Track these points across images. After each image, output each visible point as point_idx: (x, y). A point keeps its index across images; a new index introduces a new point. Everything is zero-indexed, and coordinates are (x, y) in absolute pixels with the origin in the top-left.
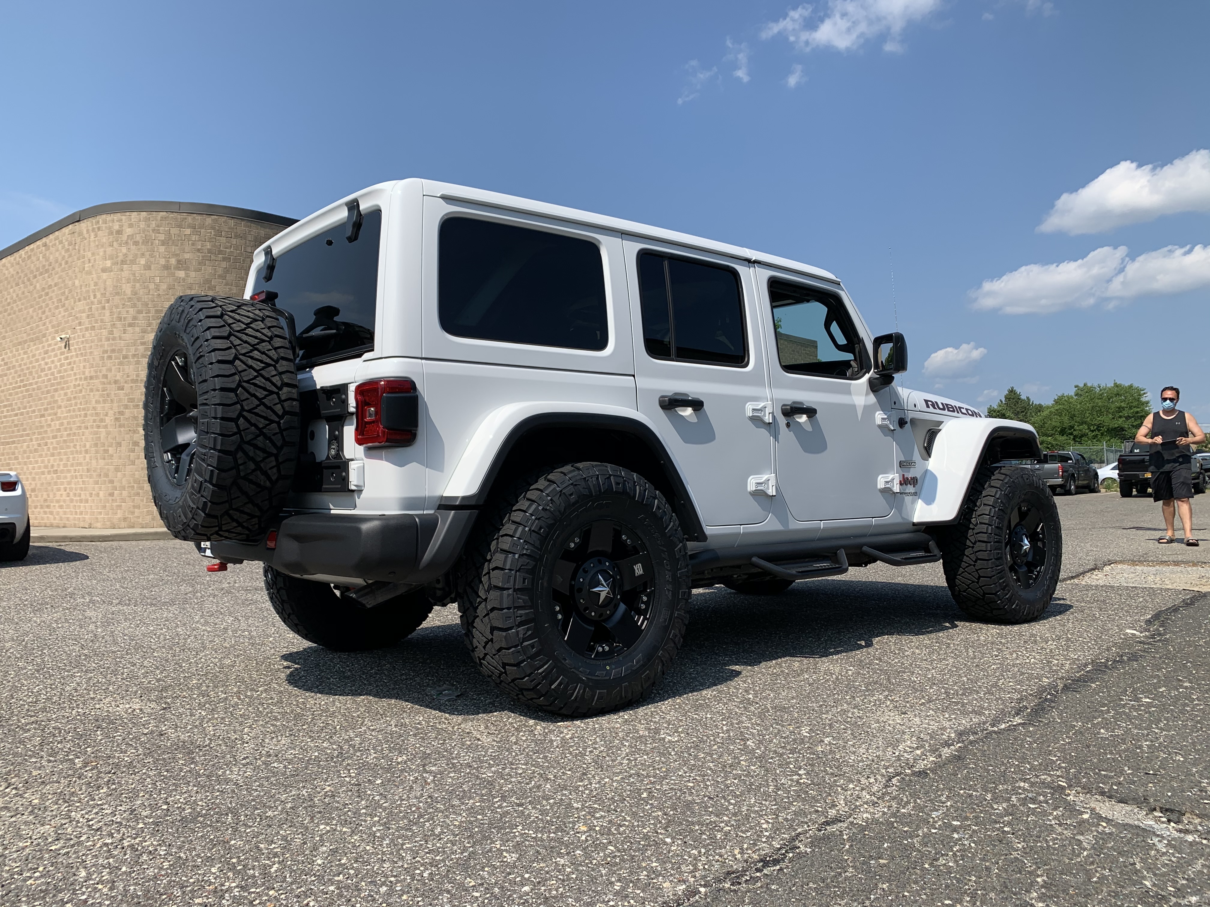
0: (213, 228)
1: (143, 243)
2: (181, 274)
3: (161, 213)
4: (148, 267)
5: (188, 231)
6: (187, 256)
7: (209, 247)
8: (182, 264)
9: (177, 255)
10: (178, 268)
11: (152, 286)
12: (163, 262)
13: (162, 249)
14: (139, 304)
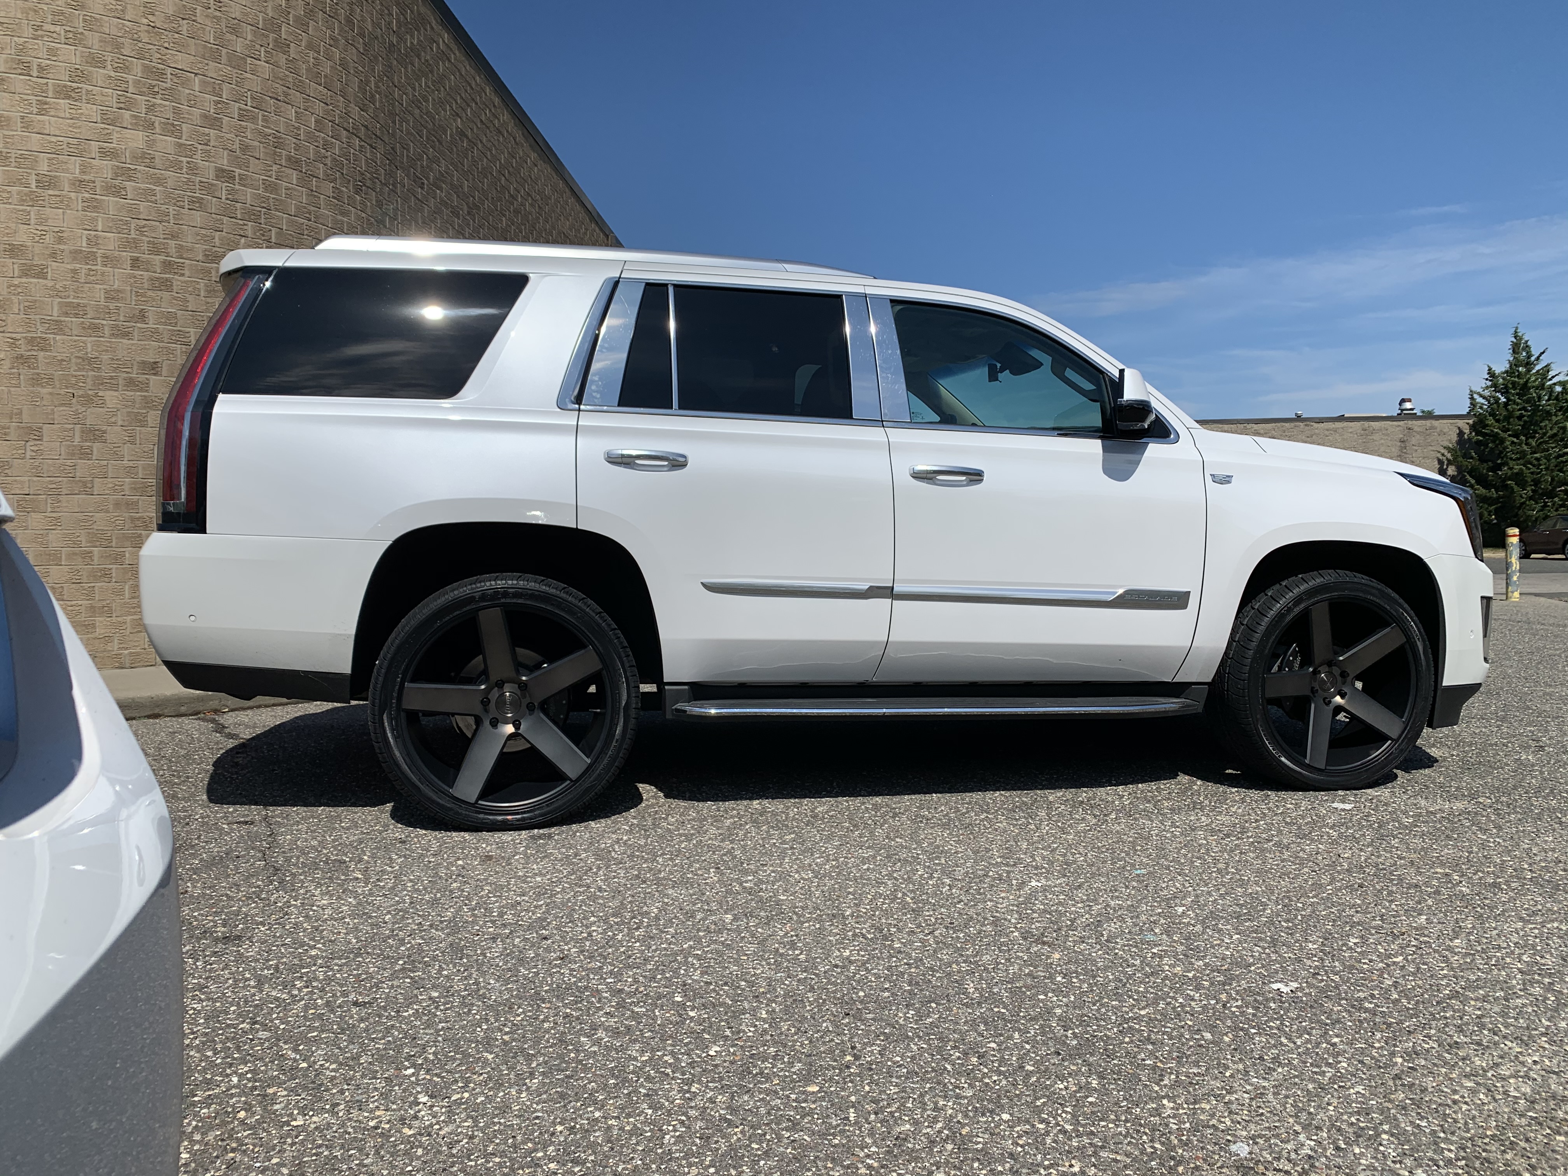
14: (93, 39)
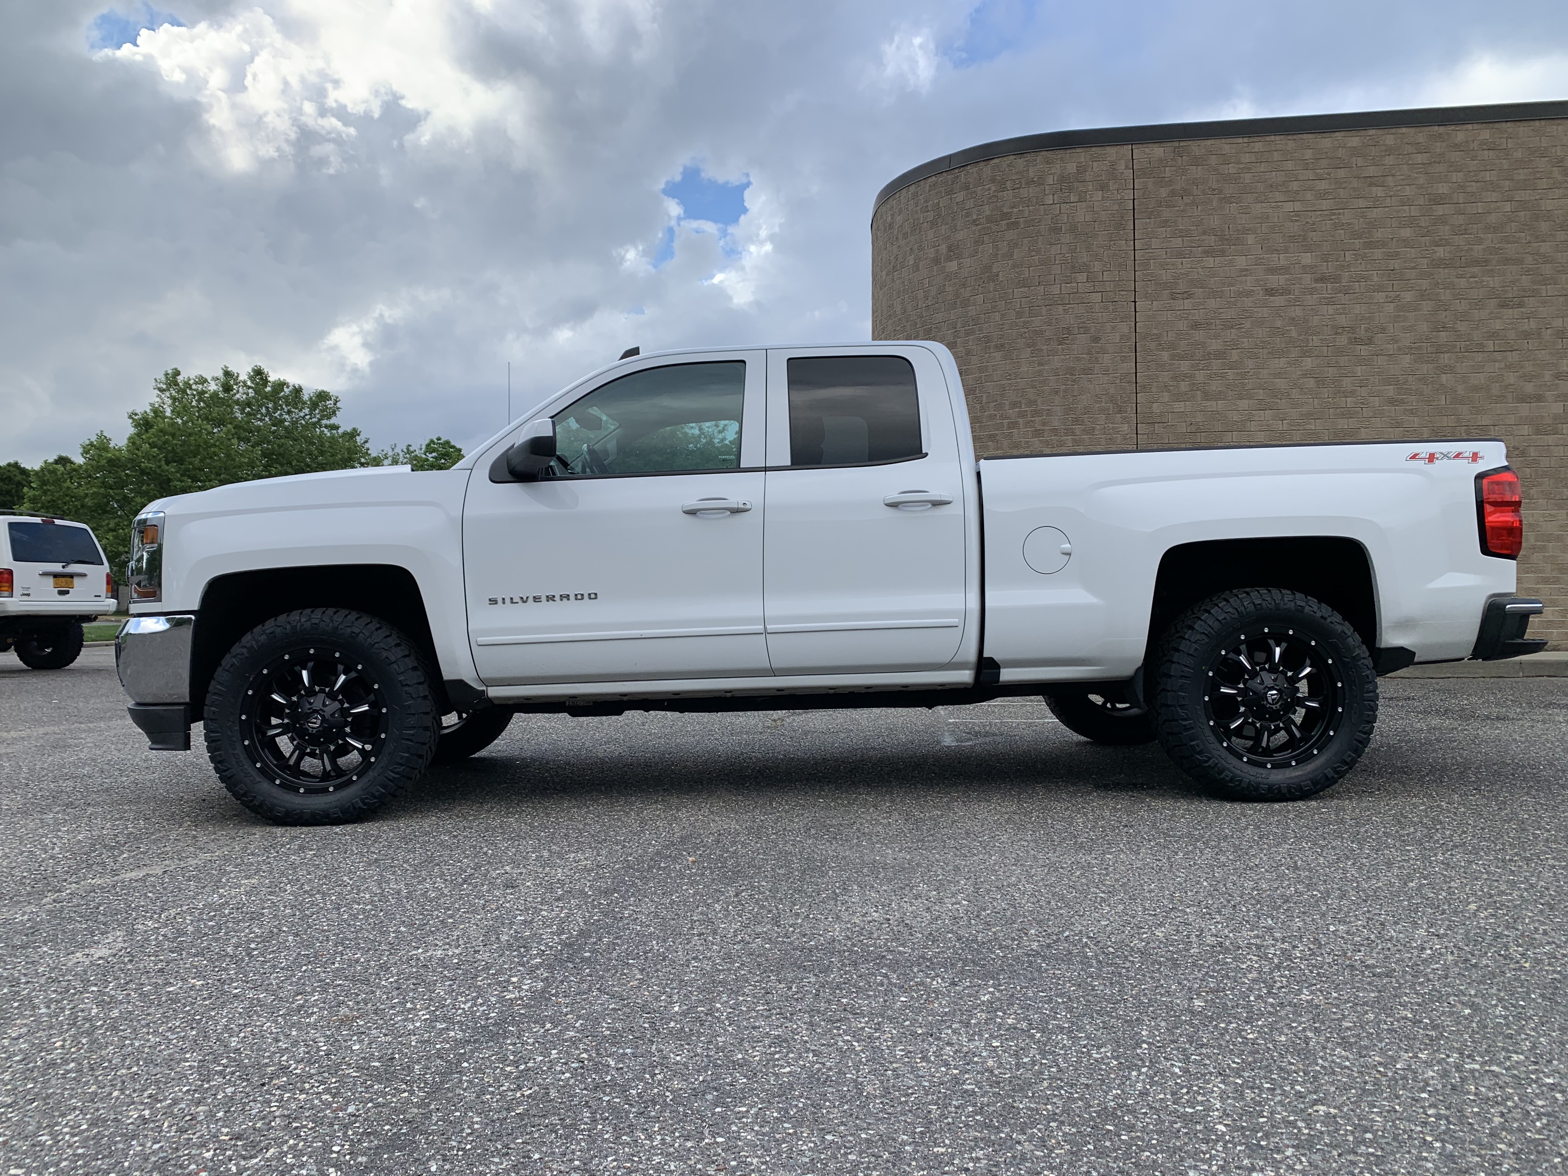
0: (993, 180)
1: (912, 232)
2: (953, 266)
3: (930, 180)
4: (916, 268)
5: (960, 196)
6: (960, 235)
7: (988, 213)
8: (954, 252)
9: (948, 238)
10: (949, 259)
11: (921, 294)
12: (931, 253)
13: (931, 234)
